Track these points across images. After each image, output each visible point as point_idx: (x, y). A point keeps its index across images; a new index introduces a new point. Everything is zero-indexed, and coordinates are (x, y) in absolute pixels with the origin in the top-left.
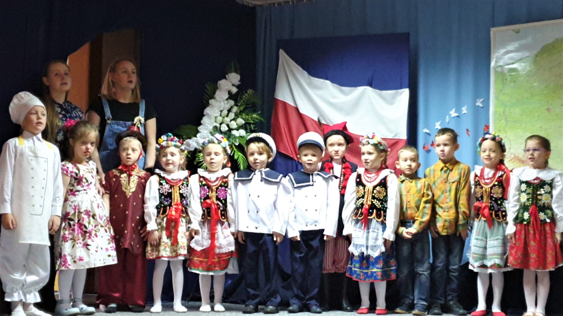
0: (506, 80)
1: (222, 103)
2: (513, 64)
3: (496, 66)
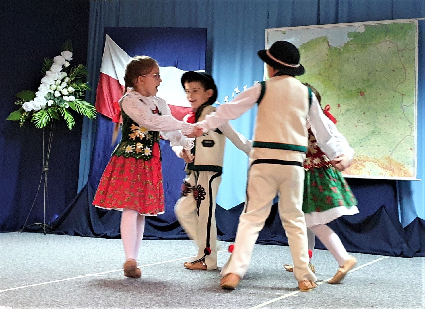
1: (57, 74)
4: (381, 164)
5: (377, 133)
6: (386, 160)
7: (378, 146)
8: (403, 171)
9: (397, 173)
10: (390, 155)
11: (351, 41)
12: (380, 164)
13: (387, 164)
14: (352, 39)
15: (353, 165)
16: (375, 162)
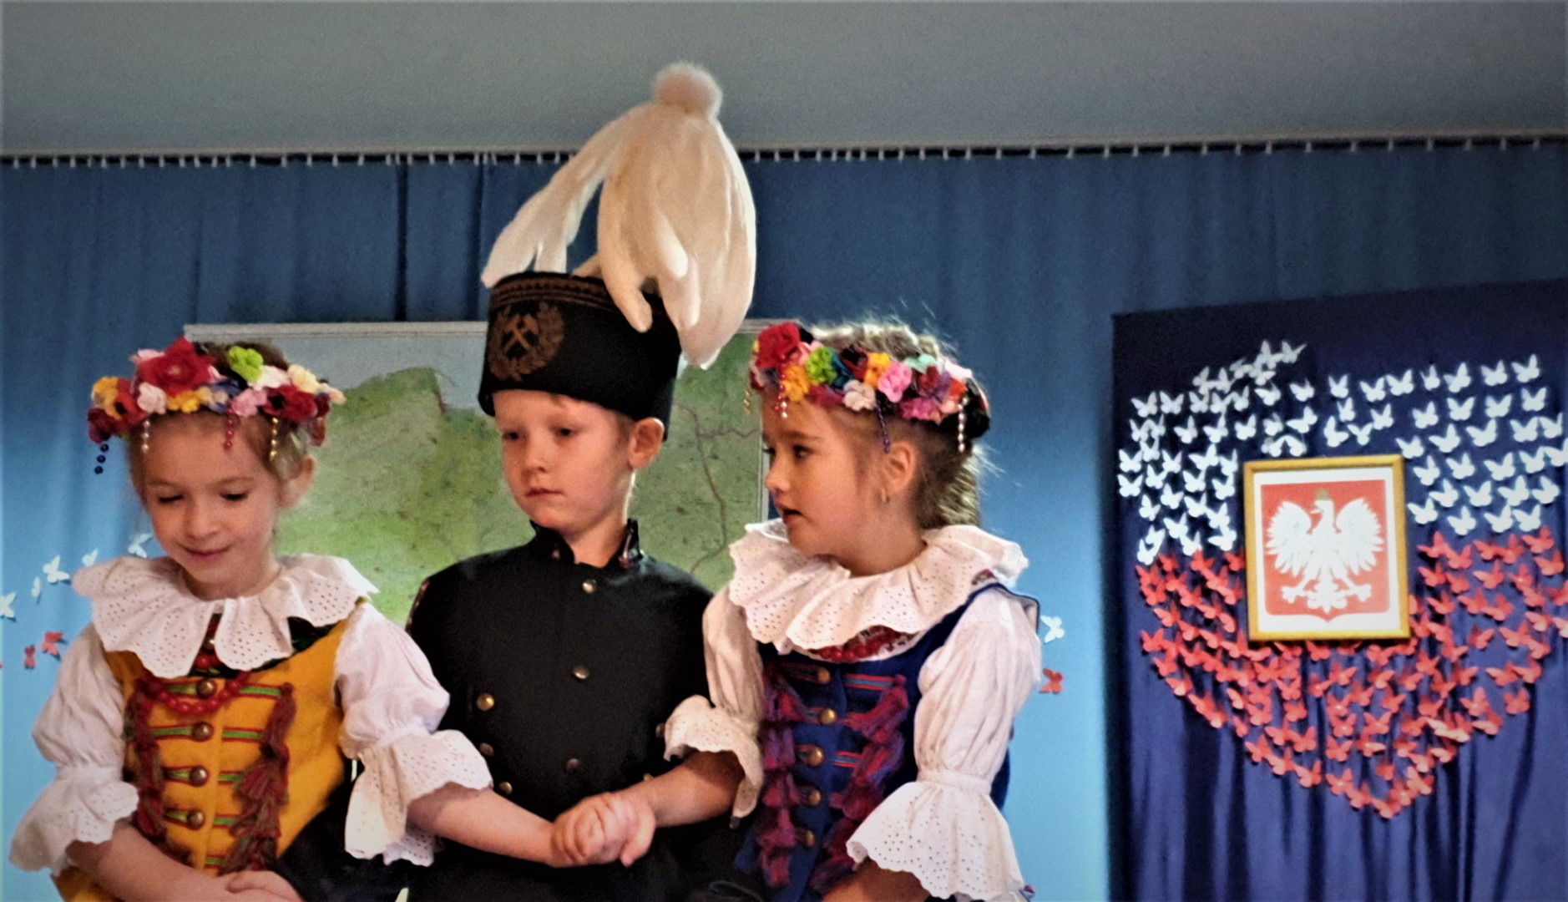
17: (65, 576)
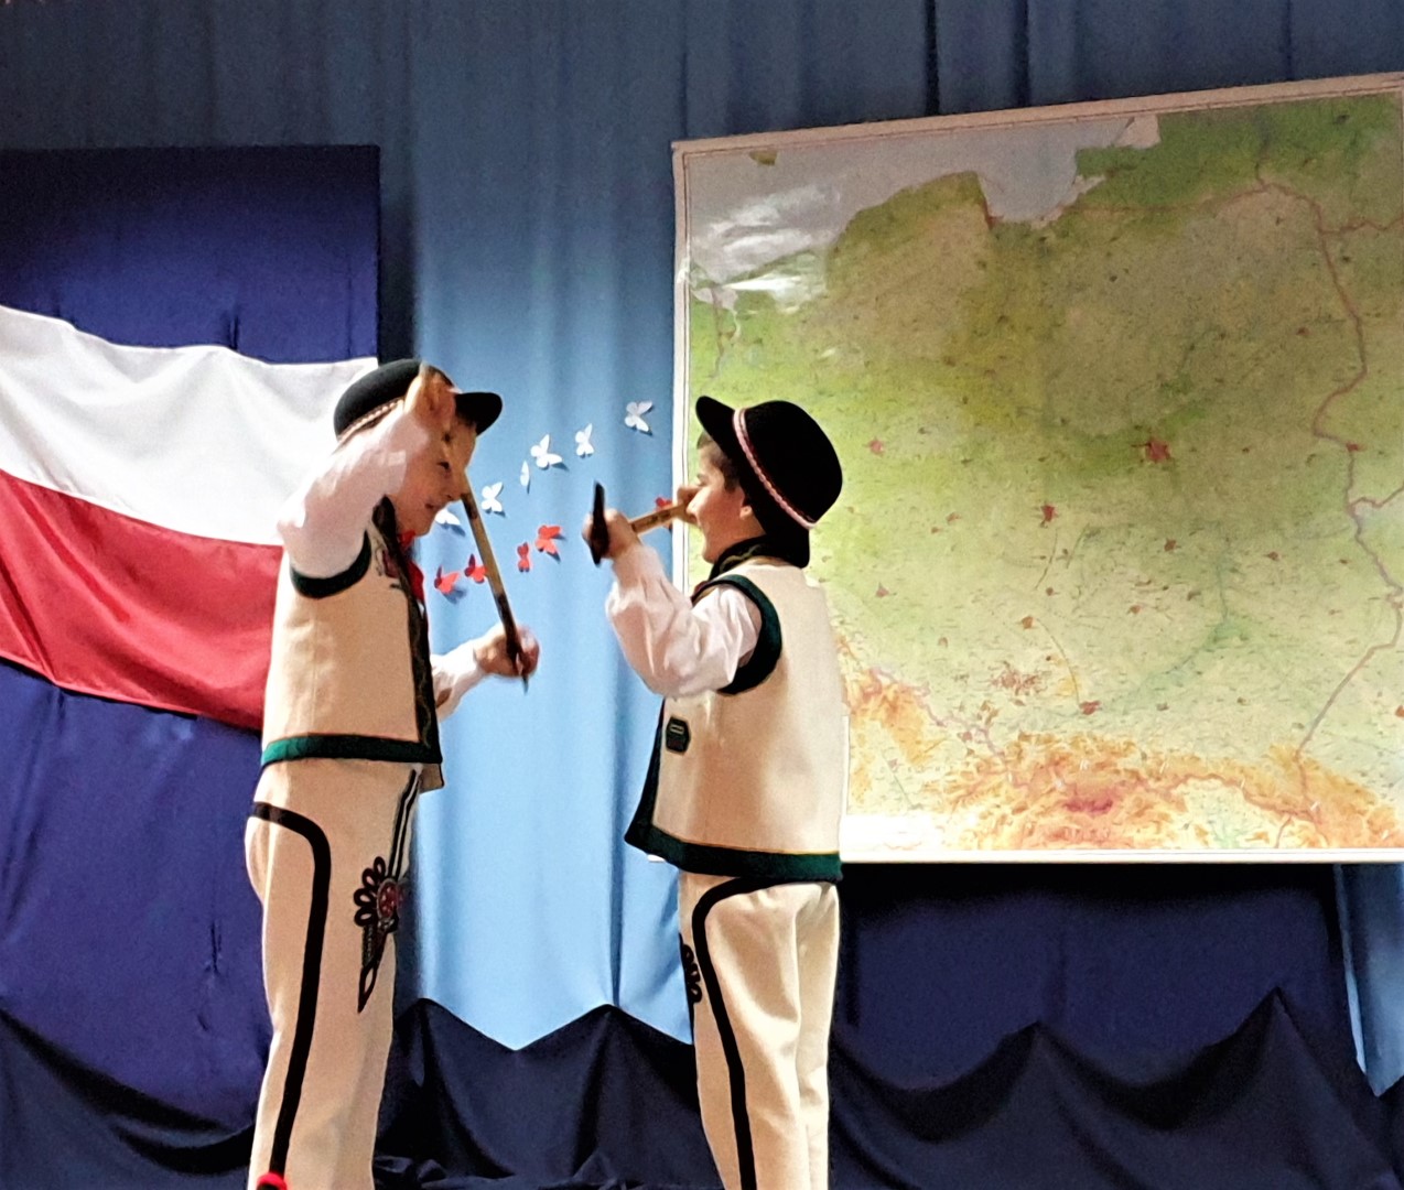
0: (731, 335)
2: (752, 276)
3: (695, 284)
4: (1259, 786)
5: (1236, 641)
6: (1282, 771)
7: (1240, 701)
8: (1364, 820)
9: (1339, 830)
10: (1303, 744)
11: (1091, 192)
12: (1253, 790)
13: (1286, 787)
14: (1096, 180)
15: (1128, 802)
16: (1231, 782)
17: (557, 459)
